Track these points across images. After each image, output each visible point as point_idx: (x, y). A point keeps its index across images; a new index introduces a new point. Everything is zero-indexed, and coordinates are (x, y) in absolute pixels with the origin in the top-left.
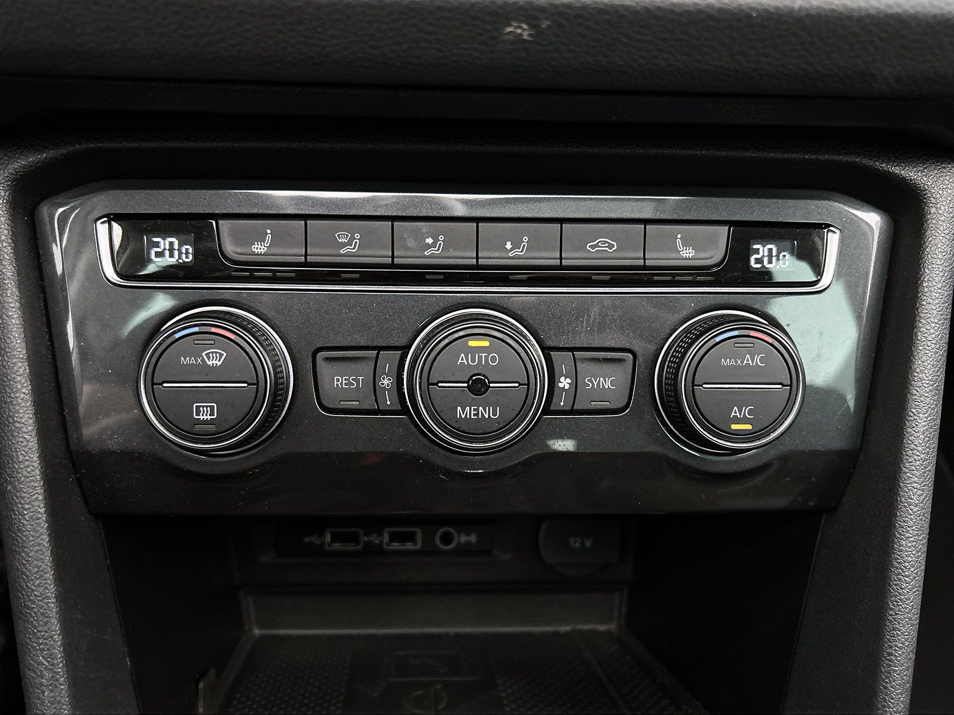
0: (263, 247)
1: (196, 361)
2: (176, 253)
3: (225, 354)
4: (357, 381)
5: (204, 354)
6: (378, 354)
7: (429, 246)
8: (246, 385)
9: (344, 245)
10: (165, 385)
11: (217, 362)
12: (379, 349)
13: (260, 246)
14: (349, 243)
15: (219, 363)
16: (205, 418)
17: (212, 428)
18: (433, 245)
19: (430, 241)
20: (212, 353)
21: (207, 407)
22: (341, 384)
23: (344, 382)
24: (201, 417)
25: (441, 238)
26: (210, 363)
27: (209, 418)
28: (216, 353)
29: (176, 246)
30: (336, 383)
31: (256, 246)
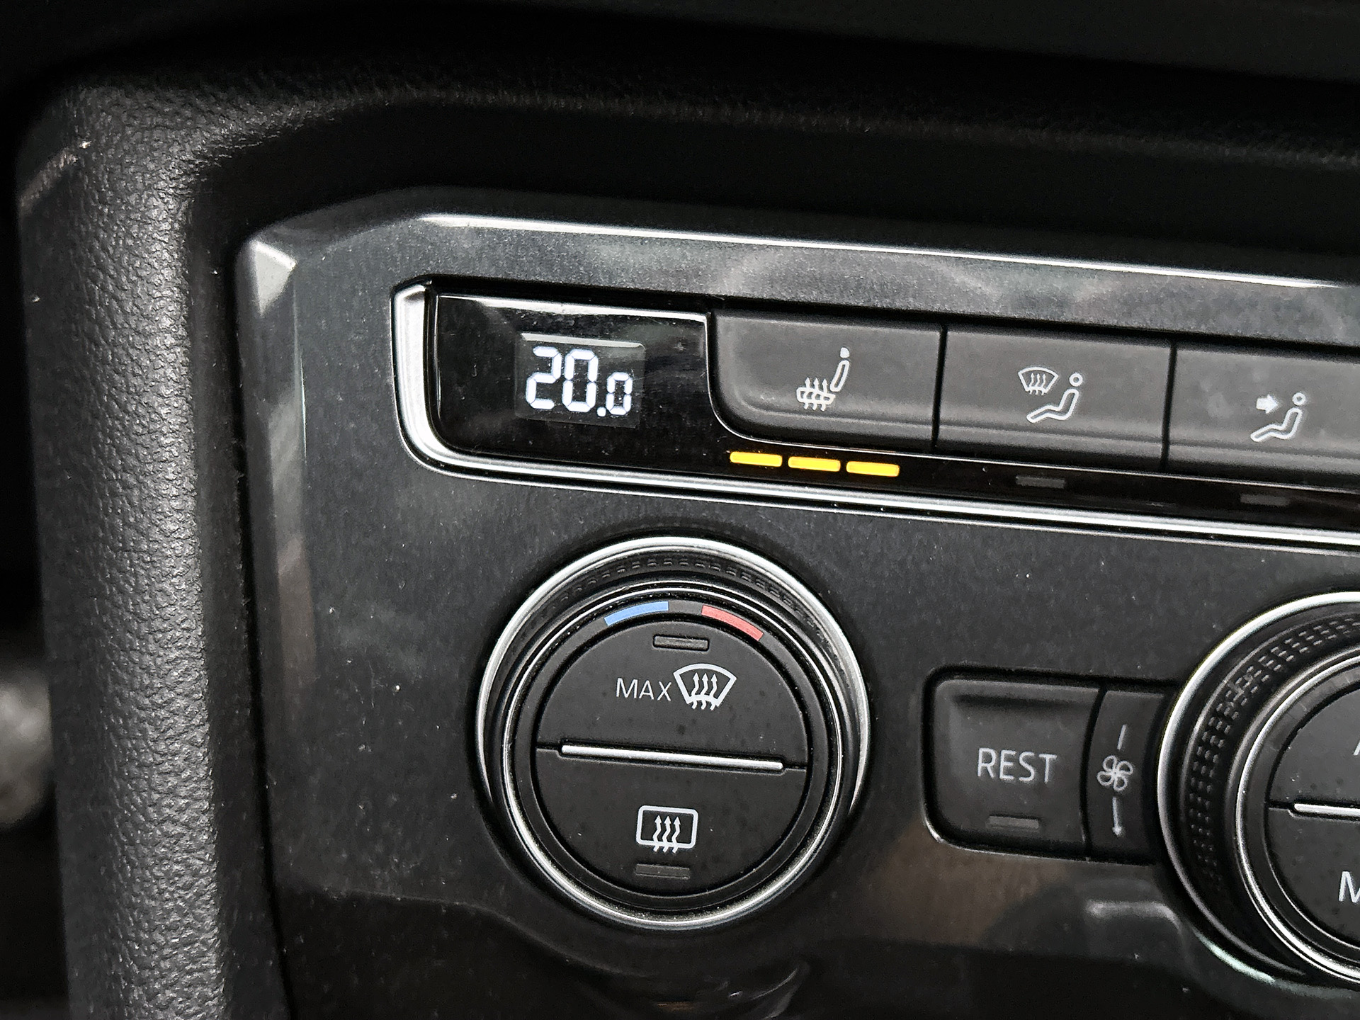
0: (825, 393)
1: (657, 691)
2: (592, 390)
3: (733, 679)
4: (1039, 765)
5: (677, 675)
6: (1100, 698)
7: (1265, 419)
8: (779, 765)
9: (1037, 401)
10: (566, 749)
11: (711, 698)
12: (1104, 683)
13: (816, 391)
14: (1054, 397)
15: (716, 703)
16: (666, 845)
17: (682, 875)
18: (1277, 417)
19: (1268, 404)
20: (701, 673)
21: (673, 817)
22: (997, 769)
23: (1004, 764)
24: (656, 844)
25: (1300, 399)
26: (691, 699)
27: (676, 846)
28: (710, 673)
29: (593, 374)
30: (981, 765)
31: (808, 389)
